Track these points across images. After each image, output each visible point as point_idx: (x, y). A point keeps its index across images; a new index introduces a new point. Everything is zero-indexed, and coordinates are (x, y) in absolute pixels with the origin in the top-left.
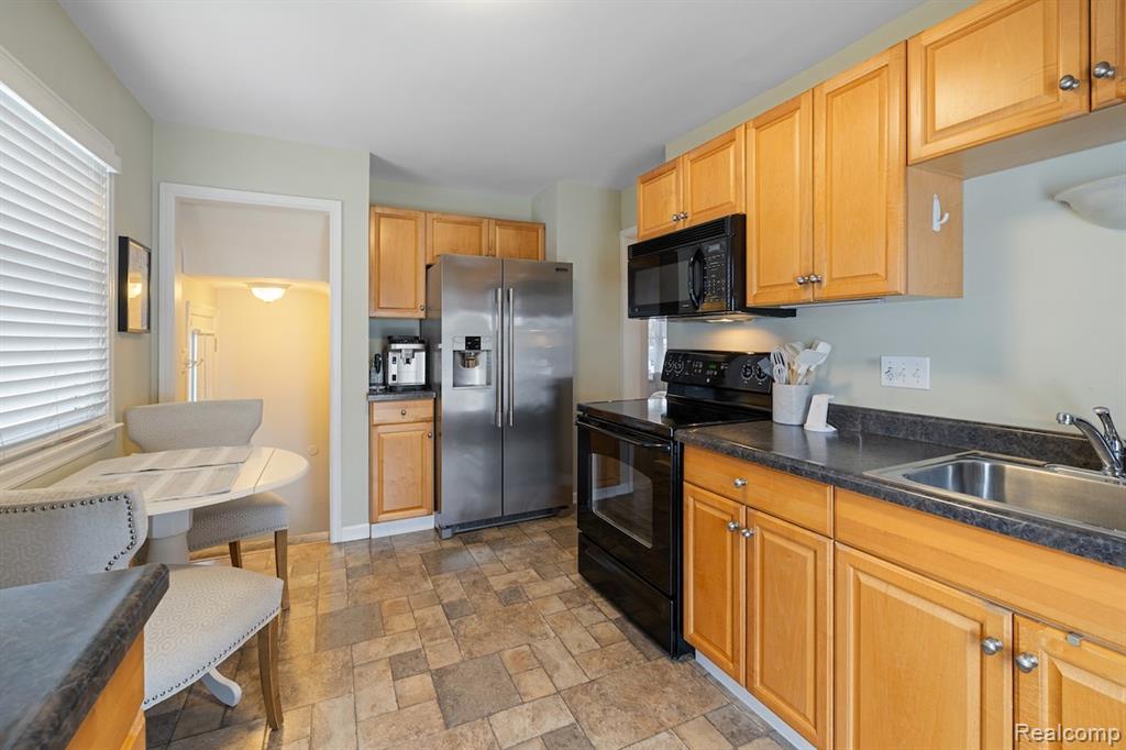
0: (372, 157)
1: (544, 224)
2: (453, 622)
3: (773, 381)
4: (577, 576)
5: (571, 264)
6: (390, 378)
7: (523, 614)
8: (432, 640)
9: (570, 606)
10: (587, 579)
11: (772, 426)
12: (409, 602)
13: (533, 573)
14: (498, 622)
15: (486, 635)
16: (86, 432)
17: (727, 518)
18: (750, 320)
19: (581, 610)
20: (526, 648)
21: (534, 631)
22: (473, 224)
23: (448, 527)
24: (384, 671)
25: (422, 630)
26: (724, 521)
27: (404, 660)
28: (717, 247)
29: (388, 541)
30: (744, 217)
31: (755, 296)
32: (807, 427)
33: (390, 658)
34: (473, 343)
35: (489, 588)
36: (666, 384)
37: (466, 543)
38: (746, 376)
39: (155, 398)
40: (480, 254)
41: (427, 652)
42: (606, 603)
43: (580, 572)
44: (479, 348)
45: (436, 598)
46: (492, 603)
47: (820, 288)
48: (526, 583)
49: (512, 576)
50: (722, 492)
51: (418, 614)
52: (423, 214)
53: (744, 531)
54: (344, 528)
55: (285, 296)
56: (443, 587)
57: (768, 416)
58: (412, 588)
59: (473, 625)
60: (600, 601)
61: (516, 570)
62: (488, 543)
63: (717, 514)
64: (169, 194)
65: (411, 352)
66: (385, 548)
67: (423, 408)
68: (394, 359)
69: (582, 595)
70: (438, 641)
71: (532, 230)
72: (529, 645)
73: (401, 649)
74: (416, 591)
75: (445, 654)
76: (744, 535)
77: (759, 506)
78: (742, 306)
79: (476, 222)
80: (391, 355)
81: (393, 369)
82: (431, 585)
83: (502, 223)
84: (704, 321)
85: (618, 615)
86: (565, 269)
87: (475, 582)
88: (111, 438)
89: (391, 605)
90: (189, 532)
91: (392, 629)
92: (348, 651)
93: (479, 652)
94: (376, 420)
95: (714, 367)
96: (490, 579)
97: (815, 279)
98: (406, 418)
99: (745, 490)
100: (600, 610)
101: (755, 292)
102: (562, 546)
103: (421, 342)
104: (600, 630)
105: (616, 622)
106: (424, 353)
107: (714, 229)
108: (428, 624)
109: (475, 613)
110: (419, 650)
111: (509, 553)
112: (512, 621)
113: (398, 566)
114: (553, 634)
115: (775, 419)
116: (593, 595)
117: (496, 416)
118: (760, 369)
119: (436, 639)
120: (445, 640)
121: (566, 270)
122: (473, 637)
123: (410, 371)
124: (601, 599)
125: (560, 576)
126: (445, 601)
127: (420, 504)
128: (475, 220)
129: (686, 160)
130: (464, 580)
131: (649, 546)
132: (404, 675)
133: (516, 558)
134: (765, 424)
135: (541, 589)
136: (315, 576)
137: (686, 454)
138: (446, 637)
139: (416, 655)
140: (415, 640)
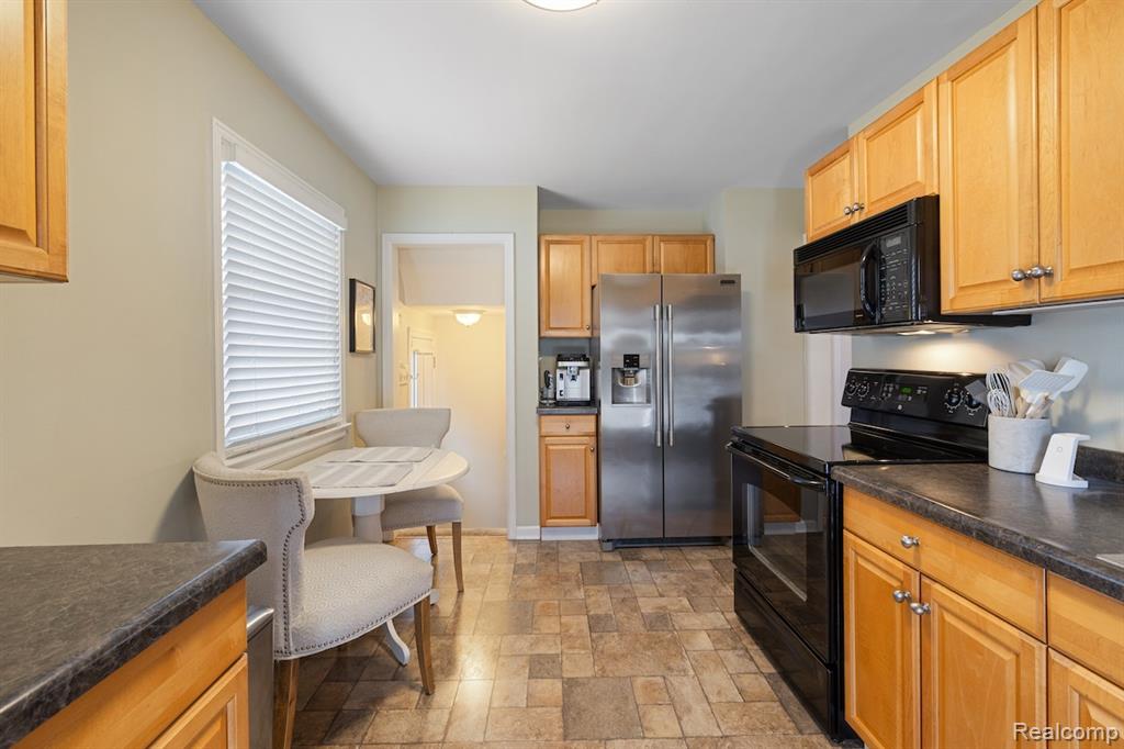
0: (540, 189)
1: (714, 236)
2: (594, 635)
3: (990, 412)
4: (734, 615)
5: (740, 276)
6: (558, 393)
7: (665, 643)
8: (570, 648)
9: (720, 646)
10: (743, 621)
11: (987, 470)
12: (559, 607)
13: (685, 602)
14: (638, 645)
15: (623, 655)
16: (324, 428)
17: (895, 583)
18: (960, 331)
19: (730, 654)
20: (661, 680)
21: (671, 664)
22: (635, 242)
23: (608, 541)
24: (523, 667)
25: (564, 636)
26: (891, 586)
27: (542, 661)
28: (897, 241)
29: (555, 545)
30: (937, 198)
31: (952, 300)
32: (1039, 477)
33: (531, 655)
34: (632, 361)
35: (636, 609)
36: (849, 410)
37: (625, 558)
38: (951, 404)
39: (379, 404)
40: (644, 272)
41: (564, 658)
42: (760, 652)
43: (736, 611)
44: (638, 366)
45: (584, 608)
46: (636, 624)
47: (1050, 284)
48: (676, 611)
49: (662, 601)
50: (889, 549)
51: (564, 619)
52: (588, 237)
53: (914, 605)
54: (519, 528)
55: (481, 320)
56: (593, 599)
57: (982, 457)
58: (566, 594)
59: (612, 643)
60: (755, 650)
61: (668, 596)
62: (646, 562)
63: (884, 577)
64: (390, 241)
65: (576, 369)
66: (551, 551)
67: (585, 424)
68: (561, 376)
69: (736, 638)
70: (576, 651)
71: (700, 243)
72: (664, 678)
73: (542, 649)
74: (568, 597)
75: (580, 665)
76: (914, 610)
77: (935, 576)
78: (936, 315)
79: (639, 240)
80: (559, 372)
81: (560, 385)
82: (582, 594)
83: (667, 238)
84: (895, 333)
85: (773, 670)
86: (731, 282)
87: (623, 600)
88: (344, 433)
89: (543, 606)
90: (382, 514)
91: (539, 629)
92: (499, 641)
93: (611, 671)
94: (544, 431)
95: (908, 390)
96: (640, 600)
97: (1039, 272)
98: (571, 432)
99: (917, 551)
100: (752, 659)
101: (952, 295)
102: (723, 580)
103: (586, 360)
104: (746, 681)
105: (768, 677)
106: (588, 371)
107: (892, 219)
108: (571, 632)
109: (617, 631)
110: (557, 655)
111: (665, 577)
112: (652, 648)
113: (558, 570)
114: (692, 673)
115: (992, 462)
116: (747, 640)
117: (656, 435)
118: (970, 396)
119: (575, 648)
120: (583, 652)
121: (733, 282)
122: (610, 656)
123: (574, 387)
124: (756, 647)
125: (714, 611)
126: (592, 613)
127: (583, 514)
128: (641, 238)
129: (860, 139)
130: (614, 596)
131: (804, 597)
132: (539, 675)
133: (671, 583)
134: (975, 468)
135: (691, 621)
136: (489, 567)
137: (845, 497)
138: (584, 649)
139: (553, 659)
140: (556, 644)
